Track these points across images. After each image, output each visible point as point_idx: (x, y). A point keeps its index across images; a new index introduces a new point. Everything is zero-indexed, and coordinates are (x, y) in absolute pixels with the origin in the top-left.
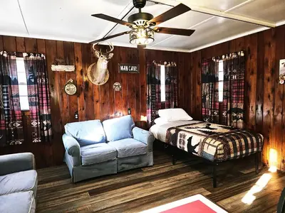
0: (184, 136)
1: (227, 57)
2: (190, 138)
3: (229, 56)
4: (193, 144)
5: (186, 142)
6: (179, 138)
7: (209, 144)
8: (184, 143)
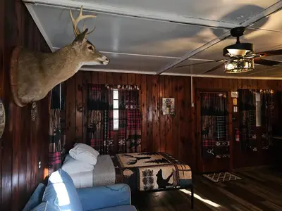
0: (151, 173)
1: (123, 88)
2: (160, 172)
3: (125, 87)
4: (165, 177)
5: (155, 178)
6: (142, 178)
7: (183, 170)
8: (151, 181)
